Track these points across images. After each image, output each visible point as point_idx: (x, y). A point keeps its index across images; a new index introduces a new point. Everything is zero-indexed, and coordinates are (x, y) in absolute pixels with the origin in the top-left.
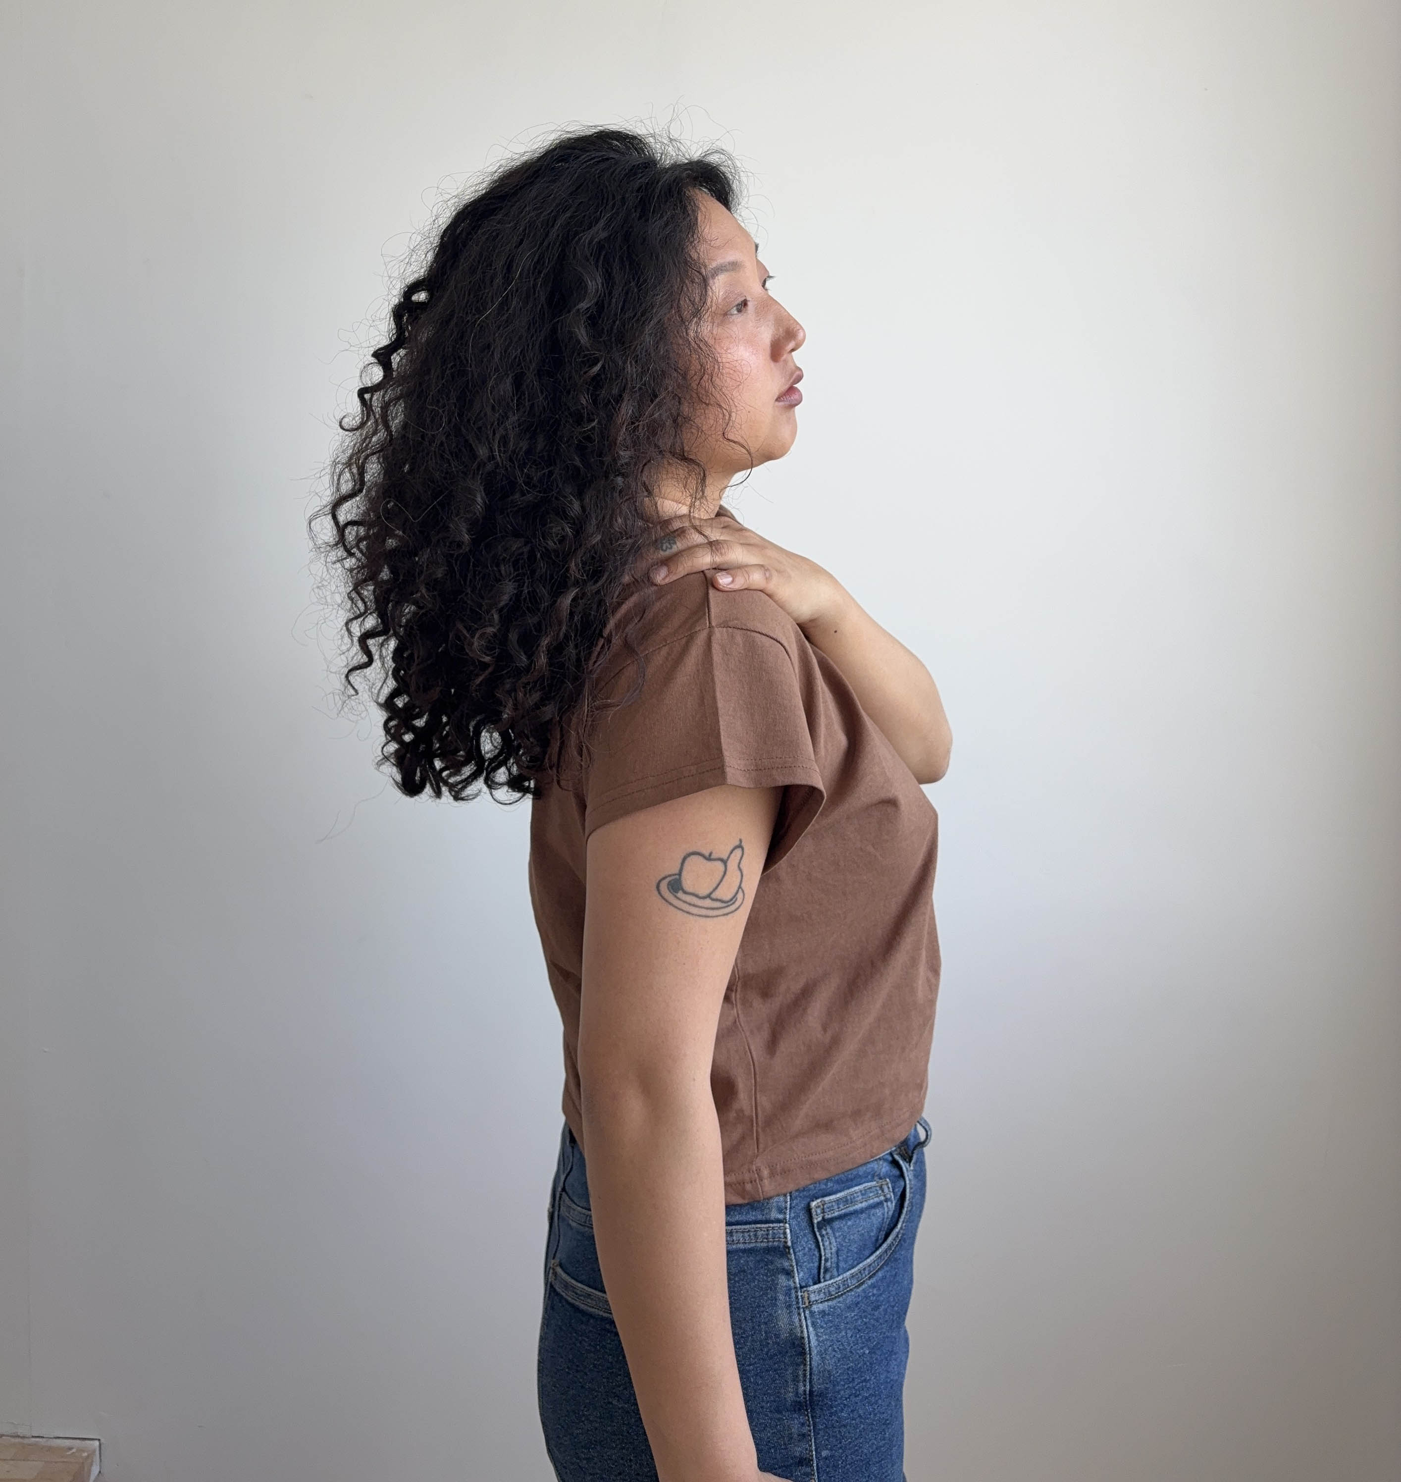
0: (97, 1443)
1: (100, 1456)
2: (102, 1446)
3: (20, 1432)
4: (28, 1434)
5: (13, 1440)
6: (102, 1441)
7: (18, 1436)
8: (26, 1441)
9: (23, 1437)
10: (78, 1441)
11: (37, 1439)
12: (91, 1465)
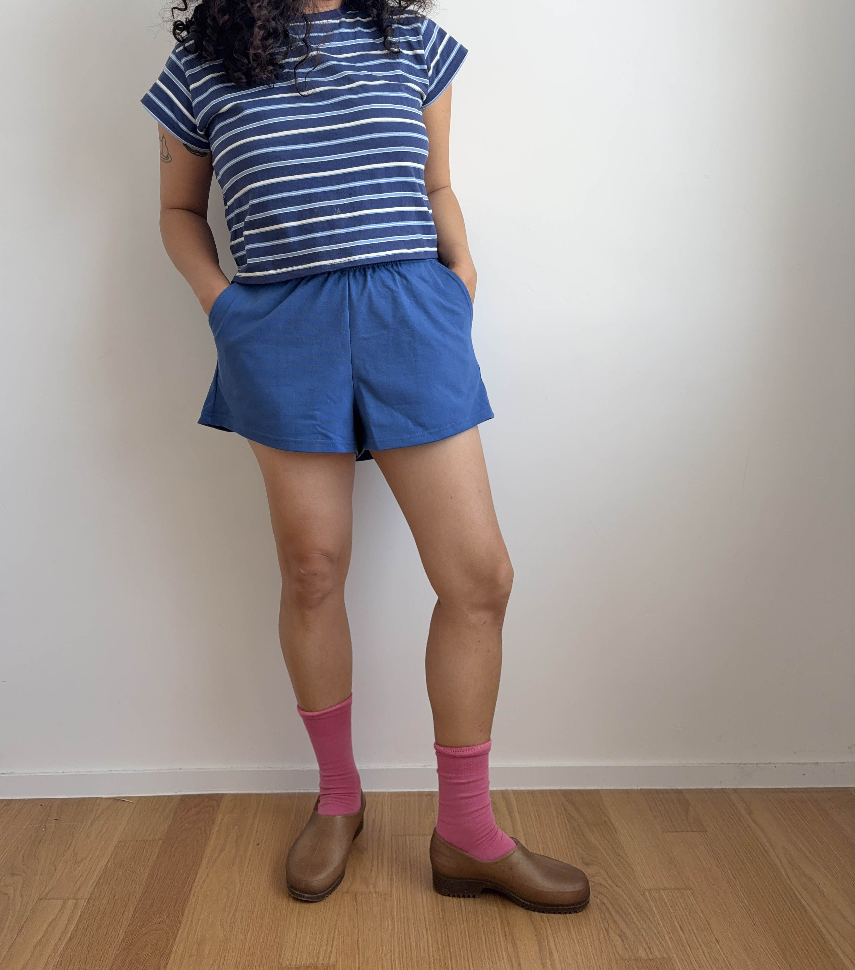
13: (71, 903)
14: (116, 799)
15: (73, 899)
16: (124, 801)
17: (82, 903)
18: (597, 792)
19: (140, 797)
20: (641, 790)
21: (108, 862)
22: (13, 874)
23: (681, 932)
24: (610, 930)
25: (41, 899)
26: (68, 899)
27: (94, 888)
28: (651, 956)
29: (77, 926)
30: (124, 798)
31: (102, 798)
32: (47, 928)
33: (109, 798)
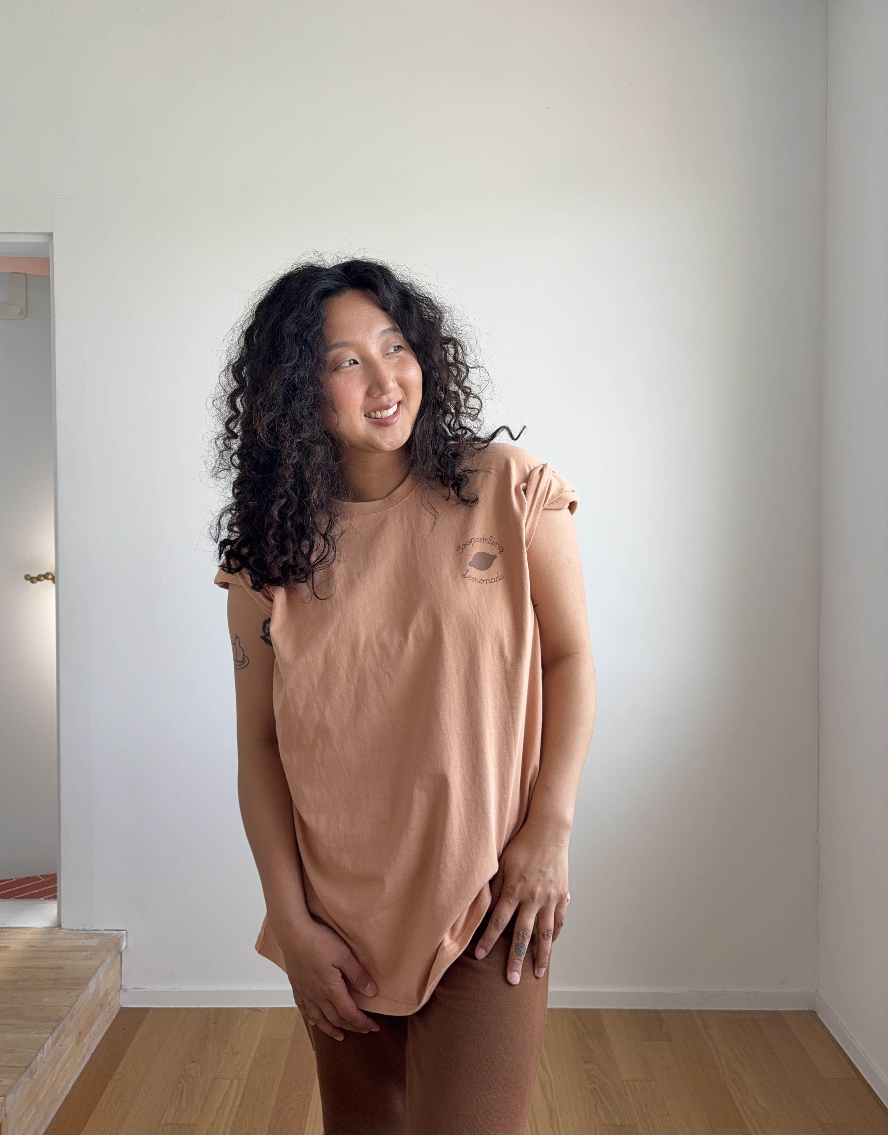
0: (125, 932)
1: (127, 938)
2: (128, 934)
3: (87, 928)
4: (90, 929)
5: (84, 932)
6: (128, 931)
7: (86, 930)
8: (90, 932)
9: (88, 931)
10: (116, 931)
11: (96, 931)
12: (123, 939)
13: (236, 1082)
14: (254, 1009)
15: (237, 1079)
16: (259, 1010)
17: (244, 1082)
18: (598, 1010)
19: (271, 1009)
20: (630, 1010)
21: (256, 1054)
22: (192, 1062)
23: (645, 1109)
24: (598, 1107)
25: (215, 1079)
26: (234, 1079)
27: (250, 1072)
28: (623, 1124)
29: (243, 1097)
30: (259, 1008)
31: (243, 1008)
32: (224, 1098)
33: (249, 1008)
